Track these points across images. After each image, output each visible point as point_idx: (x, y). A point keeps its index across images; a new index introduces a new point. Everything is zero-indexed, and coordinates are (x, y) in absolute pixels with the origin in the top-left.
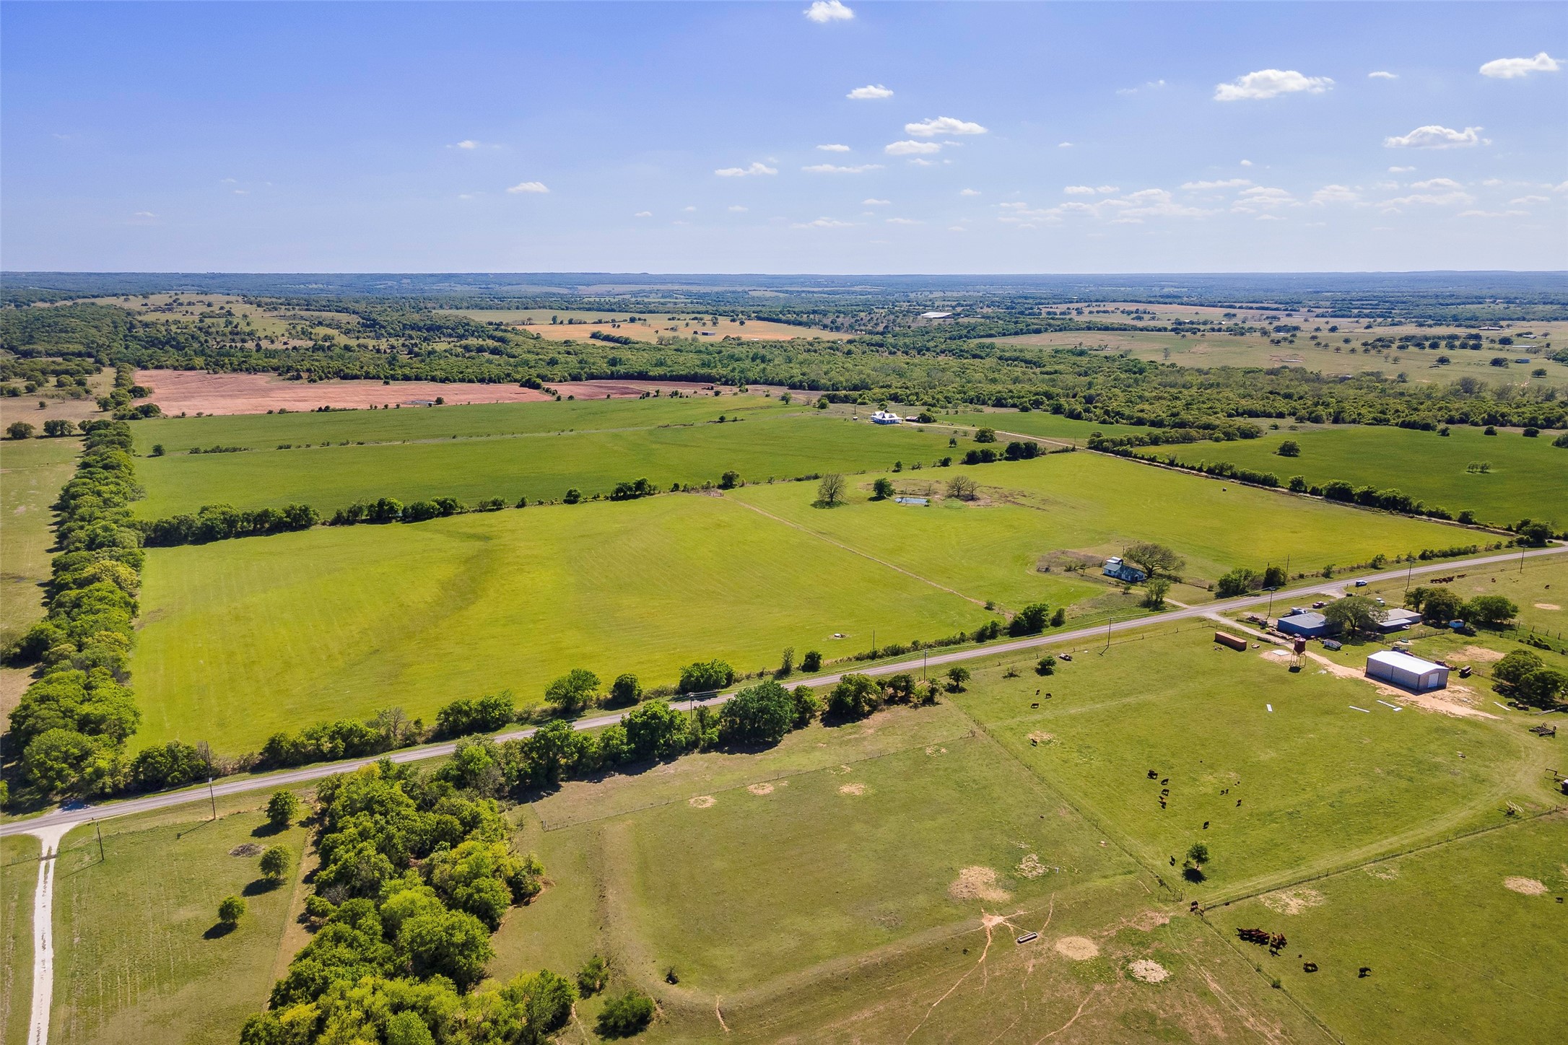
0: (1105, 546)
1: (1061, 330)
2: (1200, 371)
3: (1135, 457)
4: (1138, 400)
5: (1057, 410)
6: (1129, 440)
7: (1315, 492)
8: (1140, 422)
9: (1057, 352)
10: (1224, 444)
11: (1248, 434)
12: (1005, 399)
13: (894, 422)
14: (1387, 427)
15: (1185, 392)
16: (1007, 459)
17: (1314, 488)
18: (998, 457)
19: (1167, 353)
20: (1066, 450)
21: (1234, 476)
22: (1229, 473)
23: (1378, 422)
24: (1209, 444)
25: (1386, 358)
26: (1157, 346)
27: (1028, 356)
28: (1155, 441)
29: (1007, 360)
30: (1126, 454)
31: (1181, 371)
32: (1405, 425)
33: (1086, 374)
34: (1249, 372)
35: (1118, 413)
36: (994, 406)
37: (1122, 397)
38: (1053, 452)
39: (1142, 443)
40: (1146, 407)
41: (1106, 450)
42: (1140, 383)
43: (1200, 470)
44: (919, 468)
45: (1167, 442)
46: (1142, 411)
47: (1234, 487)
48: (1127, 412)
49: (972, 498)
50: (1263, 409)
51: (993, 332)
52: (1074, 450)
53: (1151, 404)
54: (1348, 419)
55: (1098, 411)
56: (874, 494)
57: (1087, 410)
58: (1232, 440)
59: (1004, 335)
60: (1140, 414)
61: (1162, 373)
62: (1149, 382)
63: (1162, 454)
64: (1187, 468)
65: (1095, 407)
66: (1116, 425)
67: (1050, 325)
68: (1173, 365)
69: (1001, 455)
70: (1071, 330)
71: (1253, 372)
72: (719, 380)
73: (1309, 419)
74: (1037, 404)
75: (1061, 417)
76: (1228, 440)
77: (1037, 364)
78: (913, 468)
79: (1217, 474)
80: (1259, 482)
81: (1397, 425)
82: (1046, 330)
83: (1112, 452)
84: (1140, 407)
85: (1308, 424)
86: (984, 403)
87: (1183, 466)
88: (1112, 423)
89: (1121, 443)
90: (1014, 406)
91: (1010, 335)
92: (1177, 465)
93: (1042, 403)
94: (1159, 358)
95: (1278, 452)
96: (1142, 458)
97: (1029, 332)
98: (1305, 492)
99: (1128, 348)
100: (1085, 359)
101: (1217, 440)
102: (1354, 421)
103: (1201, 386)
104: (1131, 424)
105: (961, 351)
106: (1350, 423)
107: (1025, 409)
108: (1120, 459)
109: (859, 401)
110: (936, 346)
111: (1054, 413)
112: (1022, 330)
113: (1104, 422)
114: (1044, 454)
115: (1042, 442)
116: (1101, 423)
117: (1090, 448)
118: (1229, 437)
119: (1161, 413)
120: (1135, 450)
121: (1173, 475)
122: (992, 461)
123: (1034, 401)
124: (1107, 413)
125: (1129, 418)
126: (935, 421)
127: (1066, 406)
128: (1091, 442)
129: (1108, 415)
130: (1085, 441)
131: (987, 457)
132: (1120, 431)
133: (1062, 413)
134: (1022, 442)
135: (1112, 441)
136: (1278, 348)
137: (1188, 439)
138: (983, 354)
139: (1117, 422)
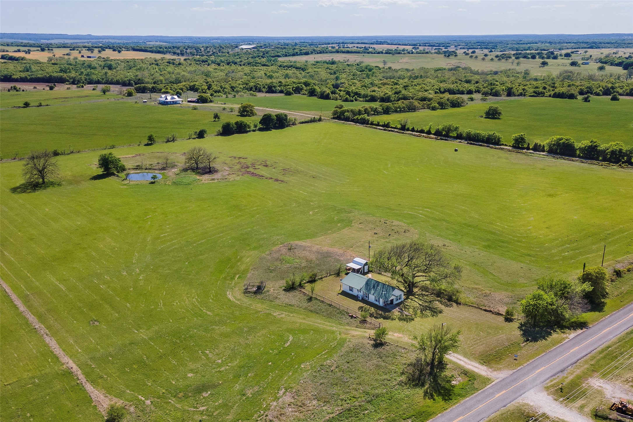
0: (345, 231)
1: (321, 53)
2: (407, 70)
3: (372, 124)
4: (370, 86)
5: (312, 93)
6: (366, 110)
7: (537, 148)
8: (373, 99)
9: (317, 62)
10: (439, 112)
11: (455, 105)
12: (275, 87)
13: (175, 103)
14: (544, 98)
15: (401, 81)
16: (260, 130)
17: (536, 145)
18: (252, 128)
19: (385, 63)
20: (313, 121)
21: (459, 137)
22: (454, 134)
23: (537, 94)
24: (427, 112)
25: (512, 63)
26: (378, 60)
27: (298, 65)
28: (387, 111)
29: (284, 67)
30: (364, 122)
31: (396, 71)
32: (557, 96)
33: (335, 73)
34: (438, 70)
35: (356, 94)
36: (266, 92)
37: (358, 84)
38: (303, 123)
39: (376, 112)
40: (376, 88)
41: (347, 119)
42: (370, 76)
43: (429, 132)
44: (173, 140)
45: (396, 111)
46: (374, 91)
47: (463, 146)
48: (363, 92)
49: (210, 171)
50: (457, 88)
51: (279, 54)
52: (320, 120)
53: (379, 88)
54: (517, 93)
55: (342, 93)
56: (100, 171)
57: (333, 93)
58: (444, 109)
59: (286, 56)
60: (373, 93)
61: (384, 72)
62: (376, 76)
63: (393, 121)
64: (417, 131)
65: (340, 91)
66: (355, 102)
67: (314, 50)
68: (390, 68)
69: (255, 126)
70: (327, 52)
71: (440, 70)
72: (68, 81)
73: (490, 94)
74: (298, 90)
75: (315, 98)
76: (441, 109)
77: (303, 70)
78: (168, 141)
79: (445, 136)
80: (483, 141)
81: (550, 96)
82: (312, 53)
83: (353, 121)
84: (373, 88)
85: (491, 97)
86: (260, 91)
87: (413, 130)
88: (352, 101)
89: (360, 113)
90: (281, 92)
91: (290, 56)
92: (408, 130)
93: (302, 89)
94: (381, 65)
95: (484, 116)
96: (378, 125)
97: (301, 54)
98: (528, 148)
99: (361, 60)
100: (334, 67)
101: (434, 109)
102: (521, 95)
103: (410, 77)
104: (366, 101)
105: (256, 63)
106: (518, 96)
107: (288, 94)
108: (360, 127)
109: (163, 90)
110: (241, 61)
111: (310, 96)
112: (297, 53)
113: (346, 100)
114: (294, 124)
115: (291, 115)
116: (344, 101)
117: (334, 118)
118: (442, 106)
119: (387, 92)
120: (371, 118)
121: (406, 138)
122: (247, 132)
123: (296, 88)
124: (348, 93)
125: (365, 96)
126: (211, 101)
127: (319, 90)
128: (335, 113)
129: (349, 95)
130: (330, 113)
131: (241, 129)
132: (359, 105)
133: (315, 95)
134: (274, 114)
135: (352, 111)
136: (449, 59)
137: (412, 109)
138: (269, 64)
139: (356, 100)
